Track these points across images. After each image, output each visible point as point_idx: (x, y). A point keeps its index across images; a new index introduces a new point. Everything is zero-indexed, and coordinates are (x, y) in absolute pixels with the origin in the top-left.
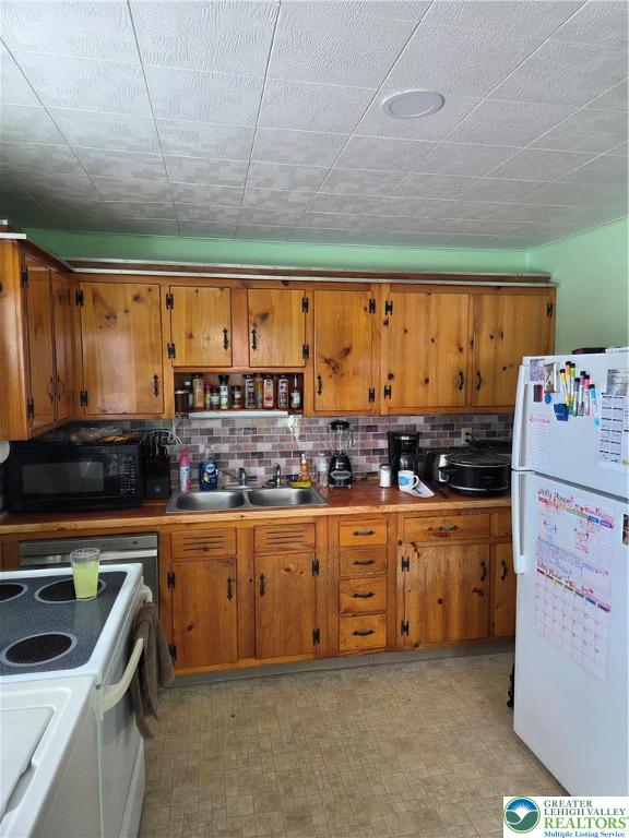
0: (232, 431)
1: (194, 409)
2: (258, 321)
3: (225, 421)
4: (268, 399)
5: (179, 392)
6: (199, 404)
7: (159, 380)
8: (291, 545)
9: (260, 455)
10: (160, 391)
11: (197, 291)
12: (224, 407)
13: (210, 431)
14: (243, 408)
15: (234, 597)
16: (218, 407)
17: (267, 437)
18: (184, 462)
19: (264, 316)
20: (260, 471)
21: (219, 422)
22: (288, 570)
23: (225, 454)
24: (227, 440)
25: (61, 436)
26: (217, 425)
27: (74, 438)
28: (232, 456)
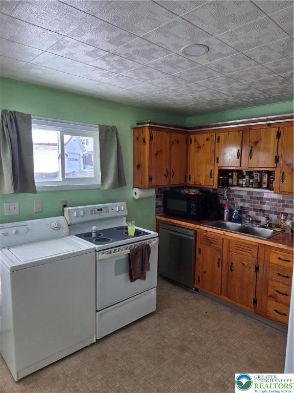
0: (252, 198)
1: (232, 185)
2: (253, 145)
3: (249, 193)
4: (265, 183)
5: (221, 177)
6: (235, 184)
7: (213, 172)
8: (246, 253)
9: (264, 211)
10: (213, 176)
11: (229, 134)
12: (244, 186)
13: (241, 196)
14: (253, 187)
15: (221, 267)
16: (242, 186)
17: (268, 203)
18: (226, 208)
19: (256, 143)
20: (263, 220)
21: (246, 192)
22: (243, 264)
23: (247, 208)
24: (249, 202)
25: (178, 190)
26: (245, 194)
27: (182, 192)
28: (250, 209)
